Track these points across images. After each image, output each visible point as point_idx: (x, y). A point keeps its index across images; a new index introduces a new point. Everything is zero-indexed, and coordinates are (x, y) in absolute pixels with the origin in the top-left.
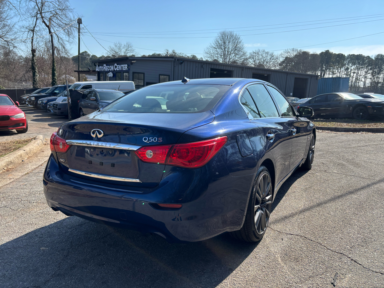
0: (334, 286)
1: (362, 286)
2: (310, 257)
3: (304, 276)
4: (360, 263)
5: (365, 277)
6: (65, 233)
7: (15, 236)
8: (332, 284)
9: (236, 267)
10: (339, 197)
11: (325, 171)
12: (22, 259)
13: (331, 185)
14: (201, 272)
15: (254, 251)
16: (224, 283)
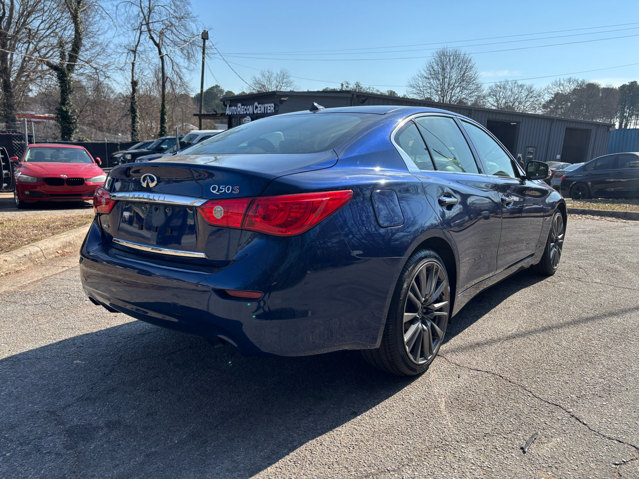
0: (524, 452)
1: (575, 458)
2: (497, 405)
3: (475, 433)
4: (585, 422)
5: (587, 445)
6: (117, 343)
7: (43, 344)
8: (522, 448)
9: (365, 411)
10: (587, 319)
11: (579, 279)
12: (43, 373)
13: (581, 300)
14: (304, 414)
15: (403, 389)
16: (336, 432)
